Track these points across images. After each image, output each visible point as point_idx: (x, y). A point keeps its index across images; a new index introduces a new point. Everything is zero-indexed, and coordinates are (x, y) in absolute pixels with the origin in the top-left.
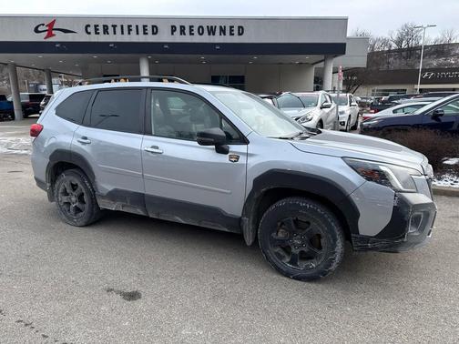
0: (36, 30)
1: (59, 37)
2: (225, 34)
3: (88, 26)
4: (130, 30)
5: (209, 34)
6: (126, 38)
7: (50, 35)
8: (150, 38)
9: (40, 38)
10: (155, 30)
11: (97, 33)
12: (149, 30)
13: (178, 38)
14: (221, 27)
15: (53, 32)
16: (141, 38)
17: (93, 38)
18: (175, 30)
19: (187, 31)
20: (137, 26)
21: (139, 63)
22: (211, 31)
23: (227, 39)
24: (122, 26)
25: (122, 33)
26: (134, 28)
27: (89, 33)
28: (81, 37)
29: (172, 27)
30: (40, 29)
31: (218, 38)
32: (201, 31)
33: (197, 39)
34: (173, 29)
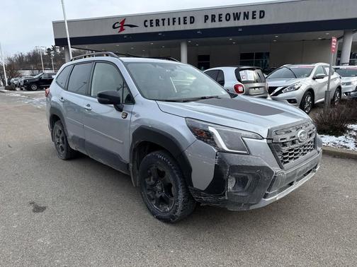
0: (114, 27)
1: (128, 31)
2: (248, 19)
3: (146, 21)
4: (174, 22)
5: (235, 20)
6: (171, 28)
7: (122, 30)
8: (189, 27)
9: (116, 32)
10: (192, 20)
11: (151, 26)
12: (188, 20)
13: (210, 25)
14: (245, 13)
15: (124, 27)
16: (182, 27)
17: (149, 30)
18: (207, 19)
19: (217, 19)
20: (179, 18)
21: (180, 46)
22: (237, 17)
23: (250, 22)
24: (169, 19)
25: (169, 24)
26: (177, 20)
27: (146, 26)
28: (141, 30)
29: (206, 16)
30: (116, 26)
31: (242, 22)
32: (228, 17)
33: (224, 24)
34: (206, 18)
